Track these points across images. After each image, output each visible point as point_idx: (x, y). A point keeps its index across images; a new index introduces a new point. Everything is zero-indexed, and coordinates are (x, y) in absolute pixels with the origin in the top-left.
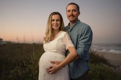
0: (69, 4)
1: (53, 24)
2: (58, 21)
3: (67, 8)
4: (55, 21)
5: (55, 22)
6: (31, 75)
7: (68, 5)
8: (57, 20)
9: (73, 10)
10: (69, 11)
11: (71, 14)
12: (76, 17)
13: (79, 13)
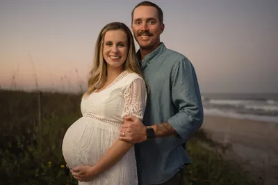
0: (139, 5)
1: (109, 52)
2: (122, 45)
3: (133, 14)
4: (114, 45)
5: (113, 48)
6: (37, 170)
7: (136, 7)
8: (119, 44)
9: (148, 20)
10: (139, 21)
11: (144, 29)
12: (155, 36)
13: (161, 28)
